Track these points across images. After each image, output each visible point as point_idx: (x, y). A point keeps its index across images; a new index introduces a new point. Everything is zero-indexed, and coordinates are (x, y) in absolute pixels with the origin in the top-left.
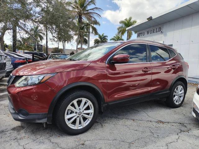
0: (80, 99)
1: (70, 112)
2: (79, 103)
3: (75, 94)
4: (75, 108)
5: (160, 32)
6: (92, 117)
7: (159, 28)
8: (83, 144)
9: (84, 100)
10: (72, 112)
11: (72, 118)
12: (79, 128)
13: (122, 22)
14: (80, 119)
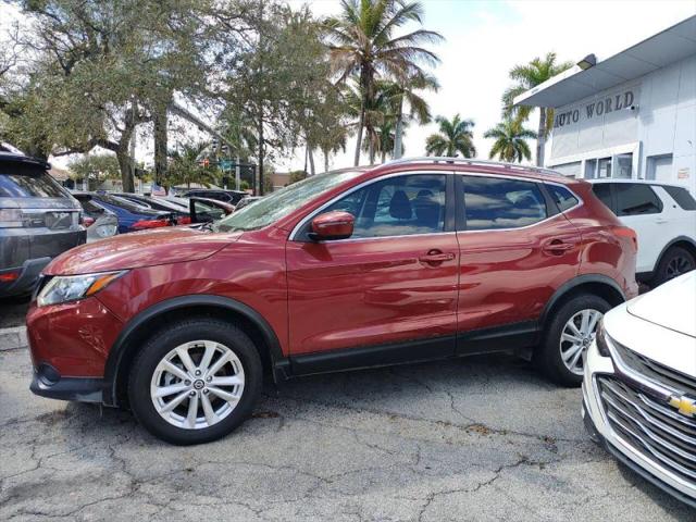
0: (200, 343)
1: (171, 378)
2: (197, 354)
3: (179, 329)
4: (185, 370)
5: (629, 108)
6: (238, 397)
7: (627, 94)
8: (190, 470)
9: (211, 347)
10: (176, 380)
11: (175, 395)
12: (198, 426)
13: (519, 72)
14: (200, 400)
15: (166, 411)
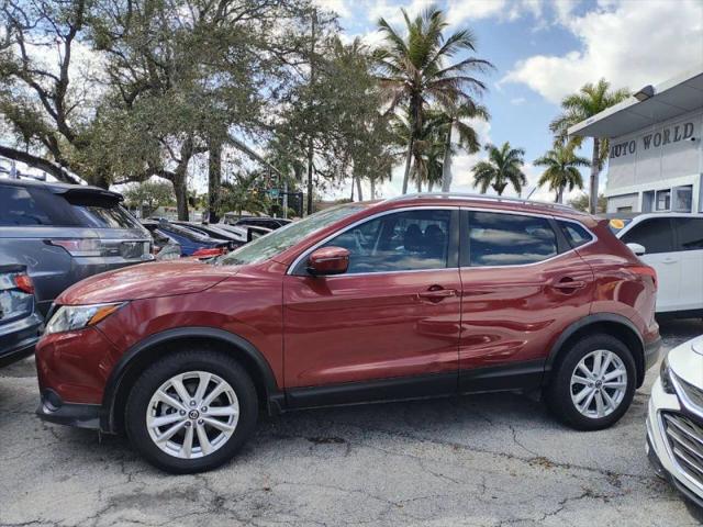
0: (194, 374)
1: (167, 408)
2: (192, 385)
4: (181, 401)
5: (689, 139)
6: (233, 427)
7: (686, 126)
9: (205, 377)
11: (171, 425)
12: (193, 456)
13: (571, 102)
14: (195, 430)
15: (162, 441)
